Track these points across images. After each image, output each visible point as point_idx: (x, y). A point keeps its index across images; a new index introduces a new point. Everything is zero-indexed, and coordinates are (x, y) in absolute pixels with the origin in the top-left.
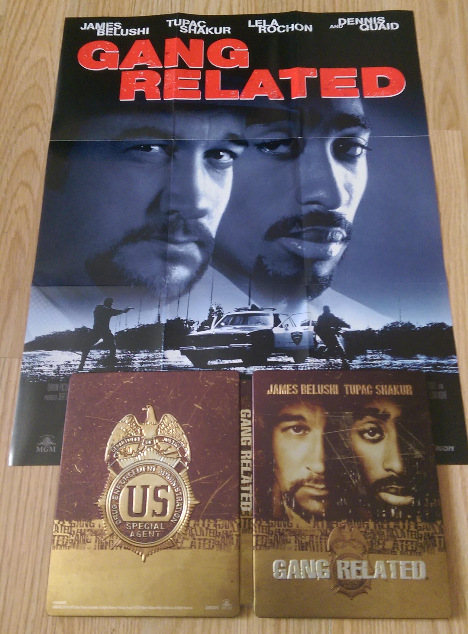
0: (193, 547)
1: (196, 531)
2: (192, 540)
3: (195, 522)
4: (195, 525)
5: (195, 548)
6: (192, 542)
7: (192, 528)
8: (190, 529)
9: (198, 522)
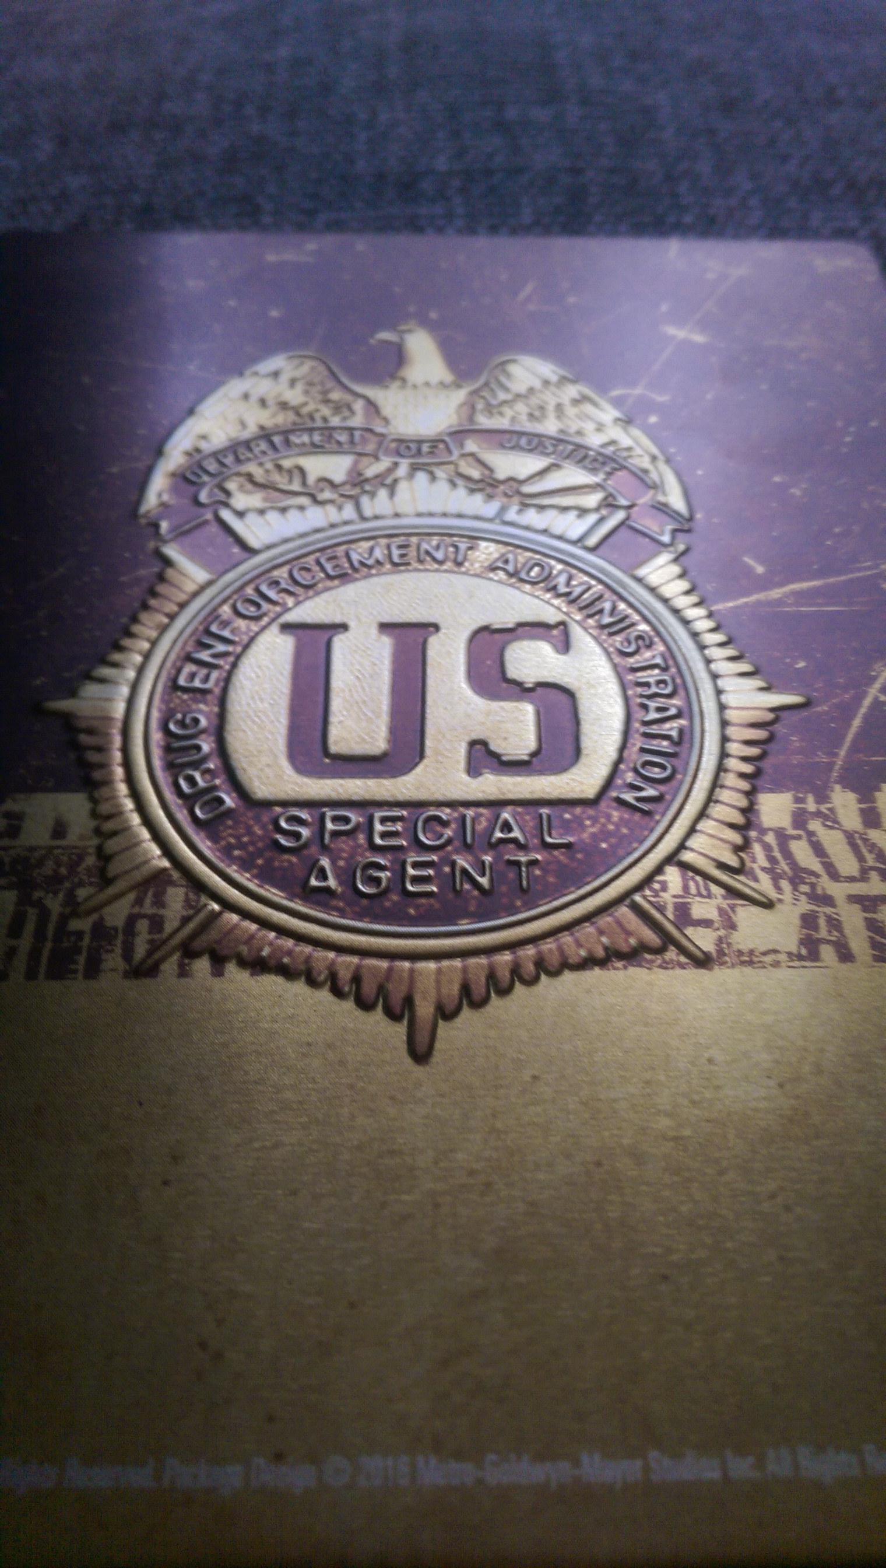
0: (827, 953)
1: (818, 849)
2: (805, 906)
3: (798, 800)
4: (800, 819)
5: (845, 955)
6: (809, 921)
7: (783, 837)
8: (770, 838)
9: (822, 797)
